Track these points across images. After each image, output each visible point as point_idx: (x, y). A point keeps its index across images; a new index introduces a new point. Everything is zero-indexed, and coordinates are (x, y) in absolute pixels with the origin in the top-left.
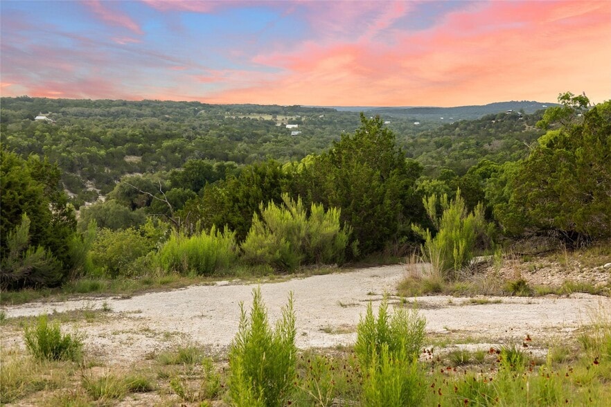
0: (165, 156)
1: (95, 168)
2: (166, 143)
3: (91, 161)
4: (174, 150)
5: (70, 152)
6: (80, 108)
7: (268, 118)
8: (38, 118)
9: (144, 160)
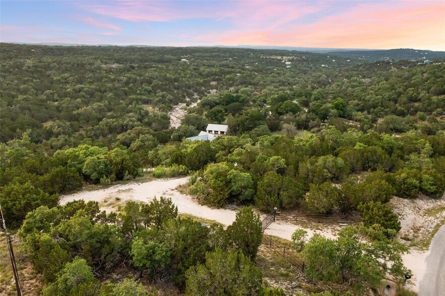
0: (226, 82)
1: (198, 87)
2: (228, 76)
3: (197, 85)
4: (230, 79)
5: (189, 81)
6: (200, 54)
7: (279, 58)
8: (182, 60)
9: (218, 83)
